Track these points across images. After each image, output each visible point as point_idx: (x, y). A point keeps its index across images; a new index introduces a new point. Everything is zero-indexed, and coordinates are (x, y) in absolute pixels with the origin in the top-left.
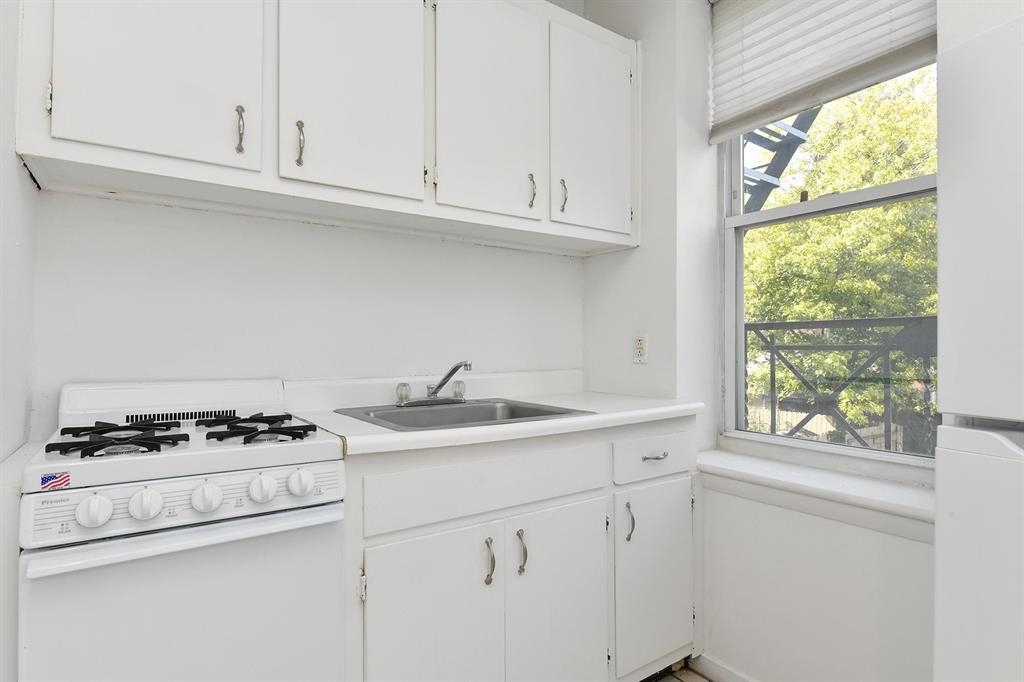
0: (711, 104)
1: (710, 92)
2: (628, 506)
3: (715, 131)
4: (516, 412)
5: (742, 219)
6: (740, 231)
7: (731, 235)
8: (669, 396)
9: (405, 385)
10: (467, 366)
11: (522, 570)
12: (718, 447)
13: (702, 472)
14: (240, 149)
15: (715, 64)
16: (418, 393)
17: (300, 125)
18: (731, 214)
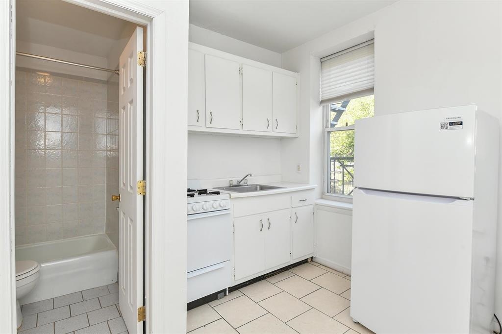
0: (321, 93)
1: (320, 90)
2: (296, 213)
3: (322, 102)
4: (262, 188)
5: (330, 129)
6: (329, 133)
7: (326, 134)
8: (307, 183)
9: (231, 180)
10: (251, 175)
11: (269, 228)
12: (322, 198)
13: (316, 204)
14: (198, 121)
15: (322, 81)
16: (235, 183)
17: (211, 113)
18: (327, 127)
